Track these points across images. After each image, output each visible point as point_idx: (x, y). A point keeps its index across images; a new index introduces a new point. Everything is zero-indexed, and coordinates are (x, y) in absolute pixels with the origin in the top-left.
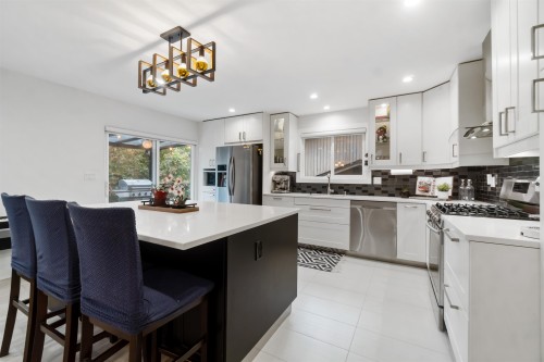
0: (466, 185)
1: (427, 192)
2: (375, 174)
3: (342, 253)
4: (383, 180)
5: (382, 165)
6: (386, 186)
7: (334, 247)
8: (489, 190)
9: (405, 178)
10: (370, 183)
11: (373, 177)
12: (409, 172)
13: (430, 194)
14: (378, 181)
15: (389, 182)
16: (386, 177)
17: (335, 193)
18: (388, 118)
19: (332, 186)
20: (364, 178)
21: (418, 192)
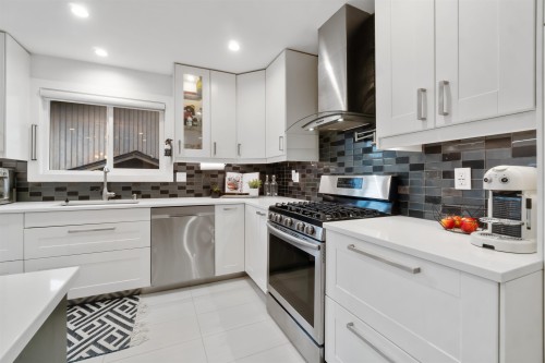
0: (270, 180)
1: (236, 189)
2: (178, 167)
3: (134, 294)
4: (188, 176)
5: (189, 156)
6: (191, 184)
7: (121, 289)
8: (291, 184)
9: (213, 174)
10: (170, 179)
11: (175, 172)
12: (221, 166)
13: (238, 191)
14: (182, 177)
15: (195, 180)
16: (192, 172)
17: (117, 197)
18: (198, 96)
19: (111, 186)
20: (163, 174)
21: (227, 190)
